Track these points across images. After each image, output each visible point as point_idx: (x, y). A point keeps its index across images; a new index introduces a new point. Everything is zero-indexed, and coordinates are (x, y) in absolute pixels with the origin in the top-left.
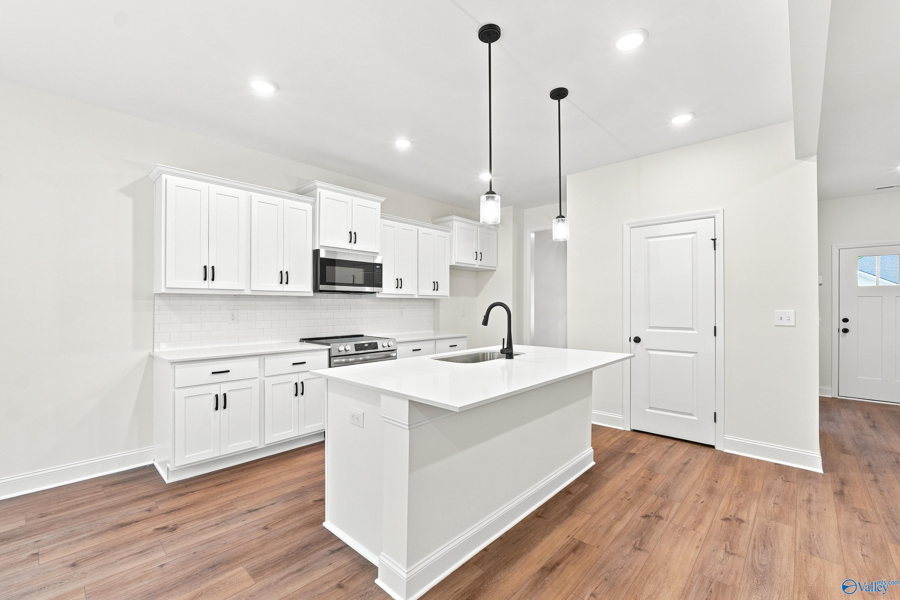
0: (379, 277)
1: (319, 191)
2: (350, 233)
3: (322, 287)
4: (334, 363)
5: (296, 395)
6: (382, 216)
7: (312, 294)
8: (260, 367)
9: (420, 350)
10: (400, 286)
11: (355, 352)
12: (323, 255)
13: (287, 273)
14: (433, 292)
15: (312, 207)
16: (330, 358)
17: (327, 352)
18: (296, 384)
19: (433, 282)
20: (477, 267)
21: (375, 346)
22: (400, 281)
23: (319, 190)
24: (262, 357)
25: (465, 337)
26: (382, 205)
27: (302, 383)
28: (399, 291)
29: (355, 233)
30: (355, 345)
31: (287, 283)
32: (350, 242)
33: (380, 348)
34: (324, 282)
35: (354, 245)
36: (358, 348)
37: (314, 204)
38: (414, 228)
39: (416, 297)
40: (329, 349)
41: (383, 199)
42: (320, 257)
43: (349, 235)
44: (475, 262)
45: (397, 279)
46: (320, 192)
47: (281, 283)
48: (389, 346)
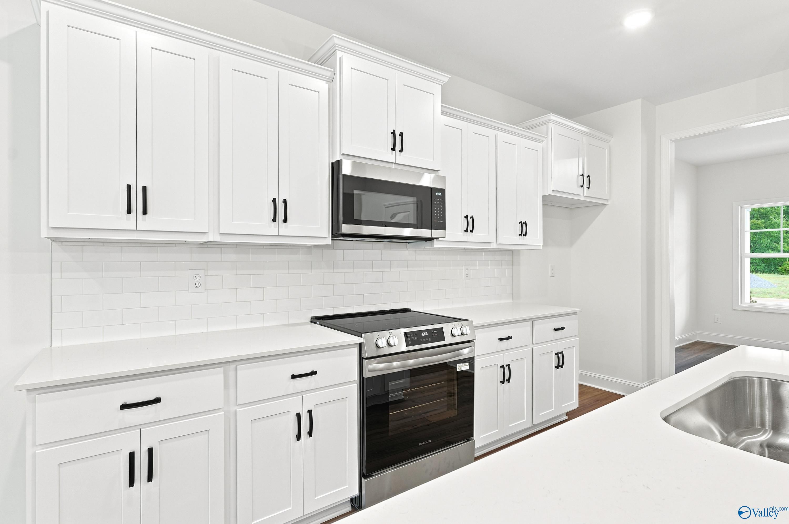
0: (440, 212)
1: (340, 56)
2: (394, 133)
3: (346, 228)
4: (369, 371)
5: (298, 437)
6: (445, 110)
7: (328, 241)
8: (226, 386)
9: (511, 338)
10: (470, 228)
11: (404, 348)
12: (347, 169)
13: (285, 202)
14: (520, 239)
15: (327, 85)
16: (361, 359)
17: (355, 351)
18: (298, 415)
19: (520, 223)
20: (582, 198)
21: (439, 334)
22: (470, 221)
23: (339, 54)
24: (232, 366)
25: (575, 313)
26: (444, 88)
27: (310, 412)
28: (469, 237)
29: (401, 135)
30: (406, 334)
31: (285, 221)
32: (393, 149)
33: (448, 340)
34: (350, 220)
35: (400, 155)
36: (411, 339)
37: (331, 81)
38: (491, 133)
39: (494, 246)
40: (361, 344)
41: (445, 78)
42: (343, 174)
43: (391, 137)
44: (579, 191)
45: (466, 217)
46: (341, 59)
47: (274, 220)
48: (462, 334)
